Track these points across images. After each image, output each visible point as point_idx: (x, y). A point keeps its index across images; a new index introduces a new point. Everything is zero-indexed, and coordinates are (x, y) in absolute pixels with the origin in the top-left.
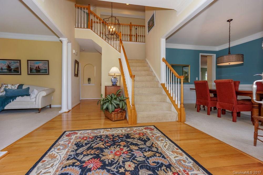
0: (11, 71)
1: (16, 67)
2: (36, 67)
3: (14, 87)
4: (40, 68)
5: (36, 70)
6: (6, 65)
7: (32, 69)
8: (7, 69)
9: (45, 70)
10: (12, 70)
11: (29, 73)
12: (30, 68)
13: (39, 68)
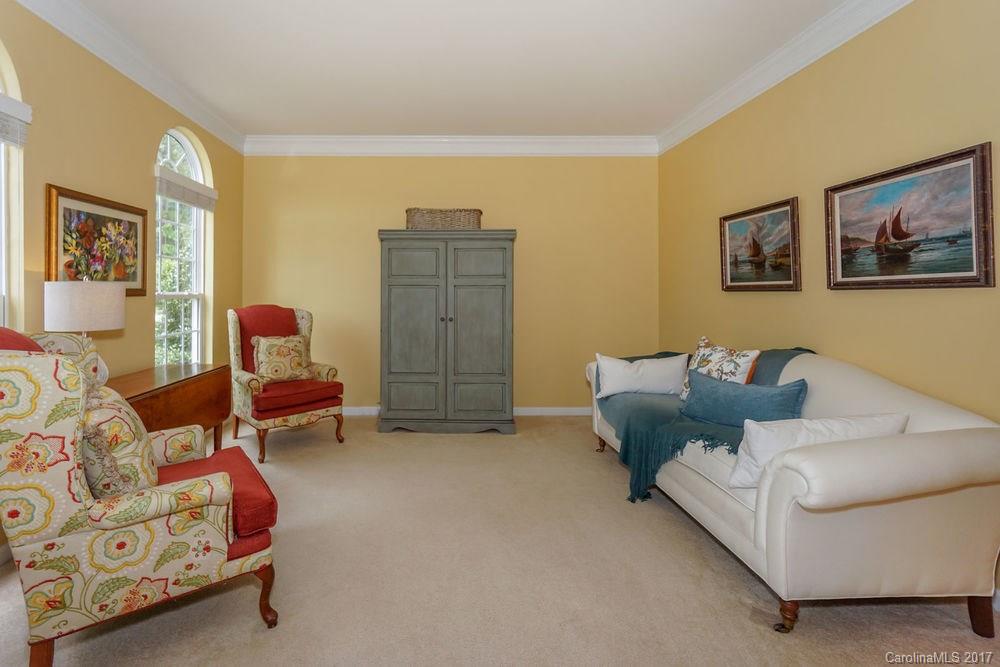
0: (764, 266)
1: (781, 245)
2: (882, 231)
3: (731, 367)
4: (907, 235)
5: (878, 249)
6: (747, 243)
7: (852, 246)
8: (750, 262)
9: (952, 241)
10: (767, 264)
11: (840, 279)
12: (845, 240)
13: (899, 233)
